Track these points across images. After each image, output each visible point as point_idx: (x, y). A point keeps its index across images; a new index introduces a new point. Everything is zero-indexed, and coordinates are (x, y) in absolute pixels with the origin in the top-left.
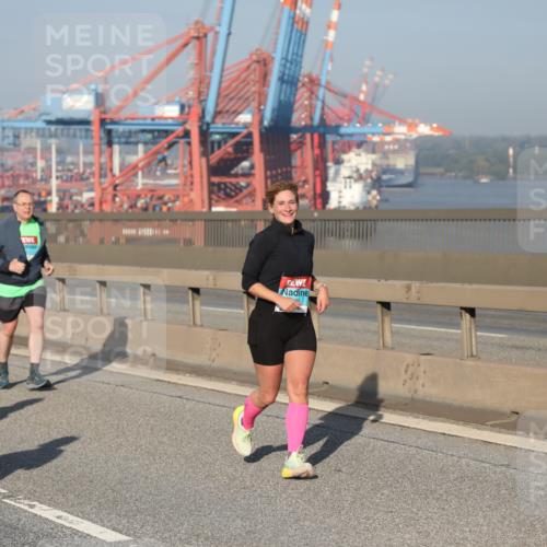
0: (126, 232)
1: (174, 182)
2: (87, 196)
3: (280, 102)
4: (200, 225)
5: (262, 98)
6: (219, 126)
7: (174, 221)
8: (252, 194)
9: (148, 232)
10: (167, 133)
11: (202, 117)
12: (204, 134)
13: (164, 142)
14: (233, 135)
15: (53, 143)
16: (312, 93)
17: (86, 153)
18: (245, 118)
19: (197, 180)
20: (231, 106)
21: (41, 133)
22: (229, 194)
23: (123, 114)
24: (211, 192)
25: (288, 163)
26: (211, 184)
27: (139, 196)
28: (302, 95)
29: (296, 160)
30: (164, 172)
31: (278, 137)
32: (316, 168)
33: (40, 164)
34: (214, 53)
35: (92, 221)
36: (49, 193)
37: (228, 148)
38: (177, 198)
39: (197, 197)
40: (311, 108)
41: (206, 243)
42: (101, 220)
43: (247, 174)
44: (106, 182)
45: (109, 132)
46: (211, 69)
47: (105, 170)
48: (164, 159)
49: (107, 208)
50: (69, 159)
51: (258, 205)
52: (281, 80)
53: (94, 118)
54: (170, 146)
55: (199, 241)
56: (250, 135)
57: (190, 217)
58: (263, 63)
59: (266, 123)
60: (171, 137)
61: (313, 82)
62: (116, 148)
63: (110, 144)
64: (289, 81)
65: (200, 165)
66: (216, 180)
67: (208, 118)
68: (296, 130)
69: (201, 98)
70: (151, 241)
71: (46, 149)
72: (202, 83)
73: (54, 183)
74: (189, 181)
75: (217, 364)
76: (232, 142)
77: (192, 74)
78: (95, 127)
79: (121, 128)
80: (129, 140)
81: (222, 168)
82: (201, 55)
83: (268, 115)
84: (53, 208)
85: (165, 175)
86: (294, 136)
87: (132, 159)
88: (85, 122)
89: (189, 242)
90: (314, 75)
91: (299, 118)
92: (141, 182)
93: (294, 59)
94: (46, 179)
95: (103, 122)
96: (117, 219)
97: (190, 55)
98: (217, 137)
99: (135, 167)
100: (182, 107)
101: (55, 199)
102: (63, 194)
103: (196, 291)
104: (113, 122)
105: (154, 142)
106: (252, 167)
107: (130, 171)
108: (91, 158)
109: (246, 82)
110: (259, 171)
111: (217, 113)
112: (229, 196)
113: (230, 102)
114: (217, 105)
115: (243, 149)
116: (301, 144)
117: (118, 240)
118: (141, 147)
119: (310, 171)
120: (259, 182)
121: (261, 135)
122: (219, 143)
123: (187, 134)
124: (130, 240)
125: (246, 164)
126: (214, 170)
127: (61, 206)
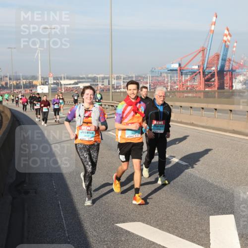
0: (186, 95)
1: (197, 83)
2: (176, 87)
3: (222, 65)
4: (202, 93)
5: (217, 64)
6: (207, 70)
7: (196, 92)
8: (215, 86)
9: (190, 95)
10: (195, 72)
11: (203, 69)
12: (204, 72)
13: (194, 74)
14: (211, 72)
15: (169, 75)
16: (229, 62)
17: (176, 77)
18: (213, 68)
19: (202, 83)
20: (210, 66)
21: (166, 73)
22: (209, 86)
23: (185, 68)
24: (205, 86)
25: (223, 79)
26: (205, 84)
27: (188, 87)
28: (227, 63)
29: (225, 78)
30: (194, 81)
31: (221, 73)
32: (230, 80)
33: (166, 80)
34: (206, 53)
35: (178, 92)
36: (168, 86)
37: (209, 75)
38: (197, 87)
39: (202, 87)
40: (229, 66)
41: (204, 97)
42: (180, 92)
43: (214, 82)
44: (181, 84)
45: (182, 72)
46: (206, 57)
47: (181, 81)
48: (194, 78)
49: (181, 90)
50: (173, 78)
51: (216, 89)
52: (222, 60)
53: (178, 69)
54: (196, 75)
55: (202, 97)
56: (214, 72)
57: (200, 92)
58: (218, 56)
59: (218, 70)
60: (196, 73)
61: (230, 60)
62: (183, 76)
63: (182, 75)
64: (224, 60)
65: (203, 80)
66: (206, 83)
67: (205, 69)
68: (225, 71)
69: (203, 64)
70: (191, 97)
71: (167, 76)
72: (203, 61)
73: (169, 84)
74: (200, 83)
75: (208, 125)
76: (210, 74)
77: (201, 59)
78: (179, 71)
79: (184, 71)
80: (186, 74)
81: (208, 80)
82: (203, 54)
83: (219, 68)
84: (169, 90)
85: (194, 82)
86: (225, 73)
87: (187, 78)
88: (176, 70)
89: (200, 97)
90: (230, 58)
91: (226, 68)
92: (189, 84)
93: (225, 55)
94: (167, 83)
95: (180, 70)
96: (183, 92)
97: (201, 54)
98: (206, 73)
99: (188, 80)
100: (199, 66)
101: (169, 88)
102: (171, 86)
103: (203, 108)
104: (183, 70)
105: (192, 74)
106: (215, 80)
107: (187, 81)
108: (177, 78)
109: (214, 60)
110: (217, 81)
111: (207, 68)
112: (209, 87)
113: (210, 65)
114: (207, 65)
115: (213, 76)
116: (227, 74)
117: (183, 97)
118: (189, 76)
119: (229, 81)
120: (216, 83)
121: (217, 72)
122: (207, 75)
123: (200, 72)
124: (186, 97)
125: (213, 79)
126: (206, 81)
127: (171, 89)
